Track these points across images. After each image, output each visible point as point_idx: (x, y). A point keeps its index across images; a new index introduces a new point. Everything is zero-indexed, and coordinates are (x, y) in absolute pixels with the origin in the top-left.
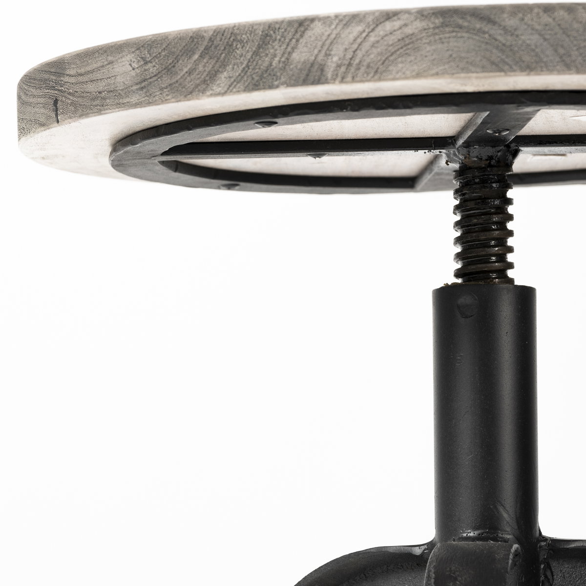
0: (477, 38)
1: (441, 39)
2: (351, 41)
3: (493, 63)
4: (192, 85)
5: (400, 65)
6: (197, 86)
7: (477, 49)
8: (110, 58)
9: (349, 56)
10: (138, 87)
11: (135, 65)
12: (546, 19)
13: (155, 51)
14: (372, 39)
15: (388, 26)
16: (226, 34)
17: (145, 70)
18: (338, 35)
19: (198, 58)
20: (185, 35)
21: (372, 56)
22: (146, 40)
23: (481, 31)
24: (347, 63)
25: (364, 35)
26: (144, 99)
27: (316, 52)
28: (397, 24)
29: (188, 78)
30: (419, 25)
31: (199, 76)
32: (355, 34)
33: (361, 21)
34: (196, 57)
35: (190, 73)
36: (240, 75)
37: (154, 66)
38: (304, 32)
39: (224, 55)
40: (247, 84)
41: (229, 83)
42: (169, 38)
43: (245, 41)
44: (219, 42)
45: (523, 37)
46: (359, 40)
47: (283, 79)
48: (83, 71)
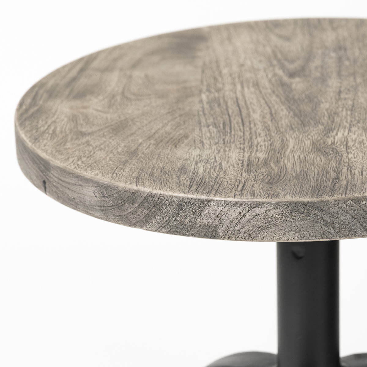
0: (313, 219)
1: (290, 219)
2: (234, 217)
3: (322, 234)
4: (134, 220)
5: (265, 234)
6: (137, 222)
7: (312, 225)
8: (80, 183)
9: (233, 225)
10: (99, 208)
11: (97, 194)
12: (355, 206)
13: (110, 193)
14: (248, 217)
15: (258, 210)
16: (155, 197)
17: (104, 201)
18: (226, 213)
19: (137, 206)
20: (129, 190)
21: (248, 227)
22: (103, 183)
23: (315, 215)
24: (232, 229)
25: (242, 214)
26: (103, 217)
27: (212, 220)
28: (263, 210)
29: (132, 216)
30: (276, 211)
31: (138, 217)
32: (237, 213)
33: (240, 206)
34: (136, 205)
35: (133, 213)
36: (164, 223)
37: (110, 201)
38: (205, 207)
39: (154, 209)
40: (169, 230)
41: (158, 226)
42: (119, 188)
43: (167, 205)
44: (151, 201)
45: (341, 218)
46: (239, 217)
47: (192, 232)
48: (62, 178)
